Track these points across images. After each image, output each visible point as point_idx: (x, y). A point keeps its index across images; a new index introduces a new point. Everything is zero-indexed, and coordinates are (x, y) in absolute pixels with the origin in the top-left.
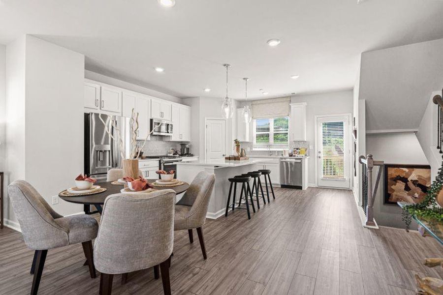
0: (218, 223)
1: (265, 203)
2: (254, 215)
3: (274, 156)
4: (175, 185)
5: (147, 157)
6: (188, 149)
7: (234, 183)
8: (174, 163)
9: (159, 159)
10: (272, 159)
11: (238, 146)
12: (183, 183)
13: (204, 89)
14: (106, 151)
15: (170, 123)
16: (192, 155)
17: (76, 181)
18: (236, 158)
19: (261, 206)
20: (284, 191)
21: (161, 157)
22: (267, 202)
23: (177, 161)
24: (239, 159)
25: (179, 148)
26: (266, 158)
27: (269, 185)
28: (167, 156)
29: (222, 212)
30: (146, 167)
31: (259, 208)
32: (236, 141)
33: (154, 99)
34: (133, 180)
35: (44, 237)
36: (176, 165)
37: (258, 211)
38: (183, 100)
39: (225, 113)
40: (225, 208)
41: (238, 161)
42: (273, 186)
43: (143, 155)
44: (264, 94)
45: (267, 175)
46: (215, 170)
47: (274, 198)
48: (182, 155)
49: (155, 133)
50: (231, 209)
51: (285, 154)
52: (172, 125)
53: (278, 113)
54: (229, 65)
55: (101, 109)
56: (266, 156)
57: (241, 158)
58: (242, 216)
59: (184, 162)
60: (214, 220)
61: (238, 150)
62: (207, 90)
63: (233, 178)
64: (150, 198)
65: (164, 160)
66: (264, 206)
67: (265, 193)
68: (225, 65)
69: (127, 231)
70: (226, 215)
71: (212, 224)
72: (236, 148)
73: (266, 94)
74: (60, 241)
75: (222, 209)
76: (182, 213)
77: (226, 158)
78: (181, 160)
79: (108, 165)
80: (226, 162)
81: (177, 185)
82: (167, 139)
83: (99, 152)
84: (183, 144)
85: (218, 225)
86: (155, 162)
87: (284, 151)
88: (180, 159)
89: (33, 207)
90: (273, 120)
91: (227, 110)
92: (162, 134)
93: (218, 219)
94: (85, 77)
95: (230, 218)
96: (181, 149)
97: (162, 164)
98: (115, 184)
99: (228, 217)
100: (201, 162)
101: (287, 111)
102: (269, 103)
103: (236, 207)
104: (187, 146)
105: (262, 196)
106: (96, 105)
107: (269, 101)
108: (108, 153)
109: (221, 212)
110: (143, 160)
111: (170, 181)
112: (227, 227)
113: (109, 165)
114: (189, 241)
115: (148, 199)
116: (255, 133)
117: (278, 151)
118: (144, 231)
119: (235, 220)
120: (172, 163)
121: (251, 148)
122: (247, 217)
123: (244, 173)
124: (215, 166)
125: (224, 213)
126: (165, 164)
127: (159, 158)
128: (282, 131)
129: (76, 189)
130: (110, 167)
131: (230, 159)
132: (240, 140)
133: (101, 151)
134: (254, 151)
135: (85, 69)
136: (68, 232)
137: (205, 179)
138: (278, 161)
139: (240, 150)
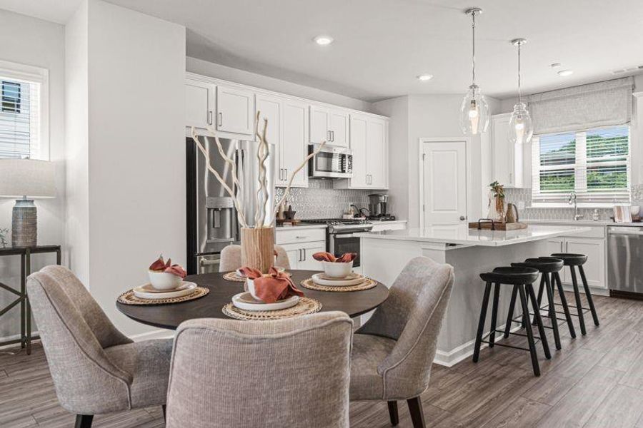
0: (457, 377)
1: (573, 335)
2: (548, 365)
3: (589, 222)
4: (354, 288)
5: (302, 221)
6: (384, 205)
7: (493, 284)
8: (355, 235)
9: (326, 226)
10: (588, 228)
11: (500, 198)
12: (373, 284)
13: (418, 77)
14: (224, 209)
15: (347, 153)
16: (393, 218)
17: (149, 272)
18: (494, 226)
19: (565, 342)
20: (621, 308)
21: (330, 221)
22: (578, 332)
23: (362, 230)
24: (504, 229)
25: (366, 202)
26: (569, 225)
27: (582, 291)
28: (341, 220)
29: (465, 350)
30: (300, 240)
31: (558, 347)
32: (495, 187)
33: (315, 107)
34: (259, 276)
35: (84, 389)
36: (359, 238)
37: (558, 355)
38: (374, 104)
39: (468, 123)
40: (473, 342)
41: (500, 232)
42: (592, 292)
43: (296, 218)
44: (563, 74)
45: (576, 267)
46: (447, 252)
47: (597, 323)
48: (372, 217)
49: (316, 174)
50: (487, 345)
51: (620, 216)
52: (350, 157)
53: (599, 118)
54: (478, 9)
55: (216, 129)
56: (567, 221)
57: (508, 226)
58: (517, 366)
59: (376, 233)
60: (445, 367)
61: (499, 207)
62: (425, 78)
63: (491, 271)
64: (281, 335)
65: (335, 227)
66: (572, 343)
67: (573, 311)
68: (468, 11)
69: (228, 417)
70: (475, 358)
71: (441, 377)
72: (494, 202)
73: (568, 74)
74: (114, 400)
75: (464, 342)
76: (371, 356)
77: (471, 226)
78: (371, 228)
79: (228, 236)
80: (470, 233)
81: (359, 287)
82: (342, 186)
83: (212, 211)
84: (374, 195)
85: (458, 383)
86: (318, 233)
87: (619, 208)
88: (368, 226)
89: (65, 324)
90: (585, 134)
91: (473, 114)
92: (332, 175)
93: (457, 368)
94: (187, 70)
95: (484, 367)
96: (370, 206)
97: (332, 236)
98: (230, 278)
99: (480, 364)
100: (412, 234)
101: (625, 111)
102: (574, 97)
103: (497, 339)
104: (382, 199)
105: (564, 317)
106: (208, 122)
107: (575, 91)
108: (228, 212)
109: (463, 351)
110: (295, 227)
111: (342, 278)
112: (481, 391)
113: (231, 237)
114: (388, 420)
115: (278, 339)
116: (537, 169)
117: (600, 210)
118: (270, 421)
119: (499, 373)
120: (352, 233)
121: (528, 203)
122: (531, 371)
123: (516, 261)
124: (447, 244)
125: (471, 353)
126: (338, 236)
127: (325, 223)
128: (610, 160)
129: (149, 288)
130: (233, 239)
131: (480, 228)
132: (503, 183)
133: (216, 209)
134: (536, 209)
135: (187, 55)
136: (130, 382)
137: (428, 278)
138: (601, 232)
139: (506, 208)
